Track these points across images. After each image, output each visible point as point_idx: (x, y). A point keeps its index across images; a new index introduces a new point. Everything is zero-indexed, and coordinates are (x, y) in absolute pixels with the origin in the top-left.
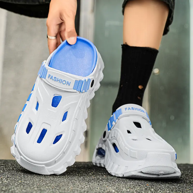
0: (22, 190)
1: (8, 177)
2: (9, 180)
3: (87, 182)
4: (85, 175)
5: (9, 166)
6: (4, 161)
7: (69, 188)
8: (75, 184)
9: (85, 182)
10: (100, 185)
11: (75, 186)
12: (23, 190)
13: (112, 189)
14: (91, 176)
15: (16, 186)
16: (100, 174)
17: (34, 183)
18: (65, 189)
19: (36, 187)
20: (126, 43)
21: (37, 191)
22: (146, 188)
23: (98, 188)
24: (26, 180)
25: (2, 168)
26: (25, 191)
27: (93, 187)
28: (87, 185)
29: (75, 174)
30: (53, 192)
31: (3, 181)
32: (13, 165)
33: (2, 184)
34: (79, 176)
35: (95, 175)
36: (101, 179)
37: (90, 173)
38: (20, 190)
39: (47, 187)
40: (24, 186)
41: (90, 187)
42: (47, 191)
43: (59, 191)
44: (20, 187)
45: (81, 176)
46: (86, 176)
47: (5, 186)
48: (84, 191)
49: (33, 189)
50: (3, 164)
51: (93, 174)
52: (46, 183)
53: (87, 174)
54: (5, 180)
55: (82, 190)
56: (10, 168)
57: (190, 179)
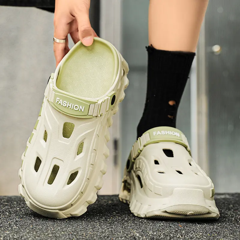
0: (35, 237)
1: (16, 221)
2: (18, 225)
3: (109, 224)
4: (107, 215)
5: (14, 205)
6: (6, 198)
7: (88, 232)
8: (94, 228)
9: (107, 224)
10: (124, 227)
11: (94, 229)
12: (37, 238)
13: (137, 232)
14: (115, 216)
15: (28, 233)
16: (126, 213)
17: (47, 228)
18: (83, 234)
19: (51, 233)
20: (151, 45)
21: (52, 237)
22: (177, 230)
23: (120, 232)
24: (38, 224)
25: (7, 209)
26: (39, 238)
27: (115, 230)
28: (108, 229)
29: (95, 214)
30: (70, 238)
31: (12, 226)
32: (20, 204)
33: (12, 230)
34: (100, 216)
35: (120, 214)
36: (126, 219)
37: (114, 211)
38: (33, 238)
39: (62, 233)
40: (36, 232)
41: (111, 231)
42: (63, 238)
43: (76, 237)
44: (33, 233)
45: (102, 216)
46: (109, 216)
47: (16, 232)
48: (105, 236)
49: (48, 236)
50: (7, 204)
51: (117, 214)
52: (61, 227)
53: (110, 213)
54: (14, 226)
55: (102, 235)
56: (16, 208)
57: (237, 216)
